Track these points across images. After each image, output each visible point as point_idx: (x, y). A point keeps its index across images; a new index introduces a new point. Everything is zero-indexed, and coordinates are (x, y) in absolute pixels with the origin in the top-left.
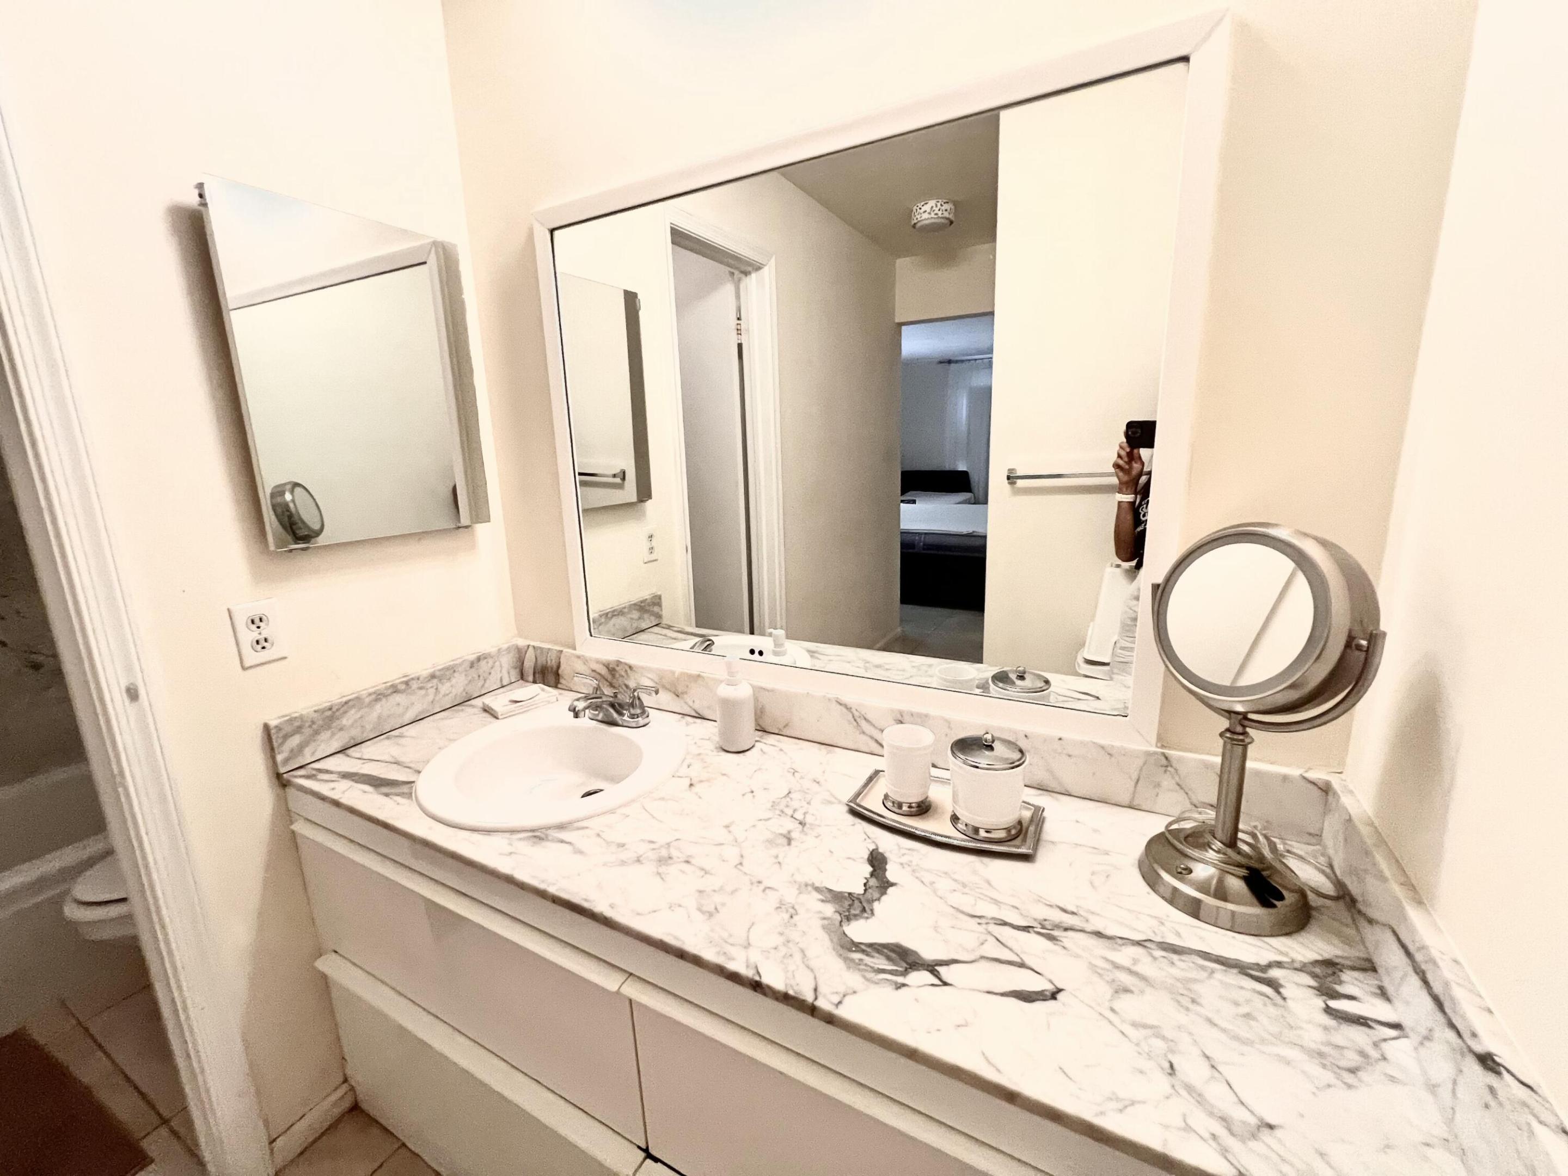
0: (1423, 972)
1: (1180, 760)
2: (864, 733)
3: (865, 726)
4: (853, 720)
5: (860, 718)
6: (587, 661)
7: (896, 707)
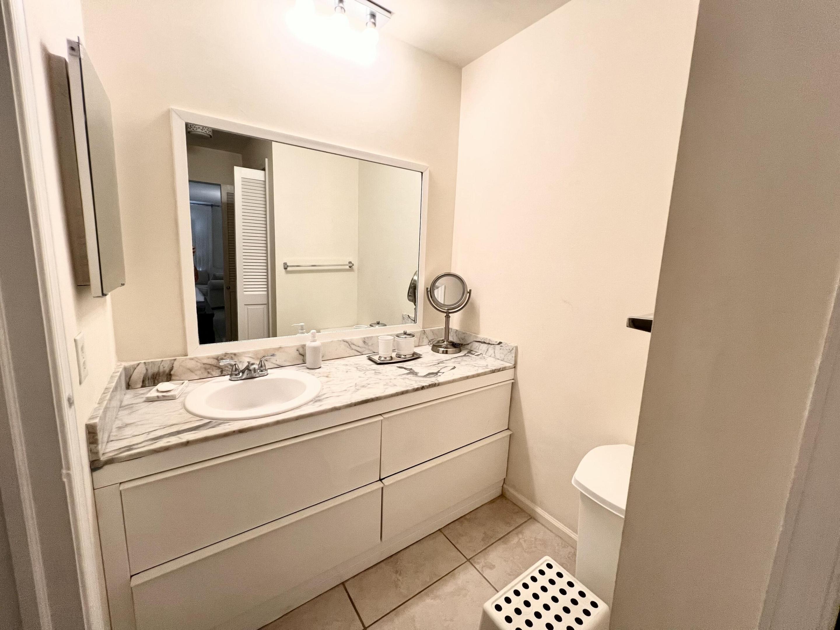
0: (484, 342)
1: (427, 330)
2: (353, 349)
3: (353, 347)
4: (349, 346)
5: (351, 344)
6: (199, 360)
7: (363, 337)
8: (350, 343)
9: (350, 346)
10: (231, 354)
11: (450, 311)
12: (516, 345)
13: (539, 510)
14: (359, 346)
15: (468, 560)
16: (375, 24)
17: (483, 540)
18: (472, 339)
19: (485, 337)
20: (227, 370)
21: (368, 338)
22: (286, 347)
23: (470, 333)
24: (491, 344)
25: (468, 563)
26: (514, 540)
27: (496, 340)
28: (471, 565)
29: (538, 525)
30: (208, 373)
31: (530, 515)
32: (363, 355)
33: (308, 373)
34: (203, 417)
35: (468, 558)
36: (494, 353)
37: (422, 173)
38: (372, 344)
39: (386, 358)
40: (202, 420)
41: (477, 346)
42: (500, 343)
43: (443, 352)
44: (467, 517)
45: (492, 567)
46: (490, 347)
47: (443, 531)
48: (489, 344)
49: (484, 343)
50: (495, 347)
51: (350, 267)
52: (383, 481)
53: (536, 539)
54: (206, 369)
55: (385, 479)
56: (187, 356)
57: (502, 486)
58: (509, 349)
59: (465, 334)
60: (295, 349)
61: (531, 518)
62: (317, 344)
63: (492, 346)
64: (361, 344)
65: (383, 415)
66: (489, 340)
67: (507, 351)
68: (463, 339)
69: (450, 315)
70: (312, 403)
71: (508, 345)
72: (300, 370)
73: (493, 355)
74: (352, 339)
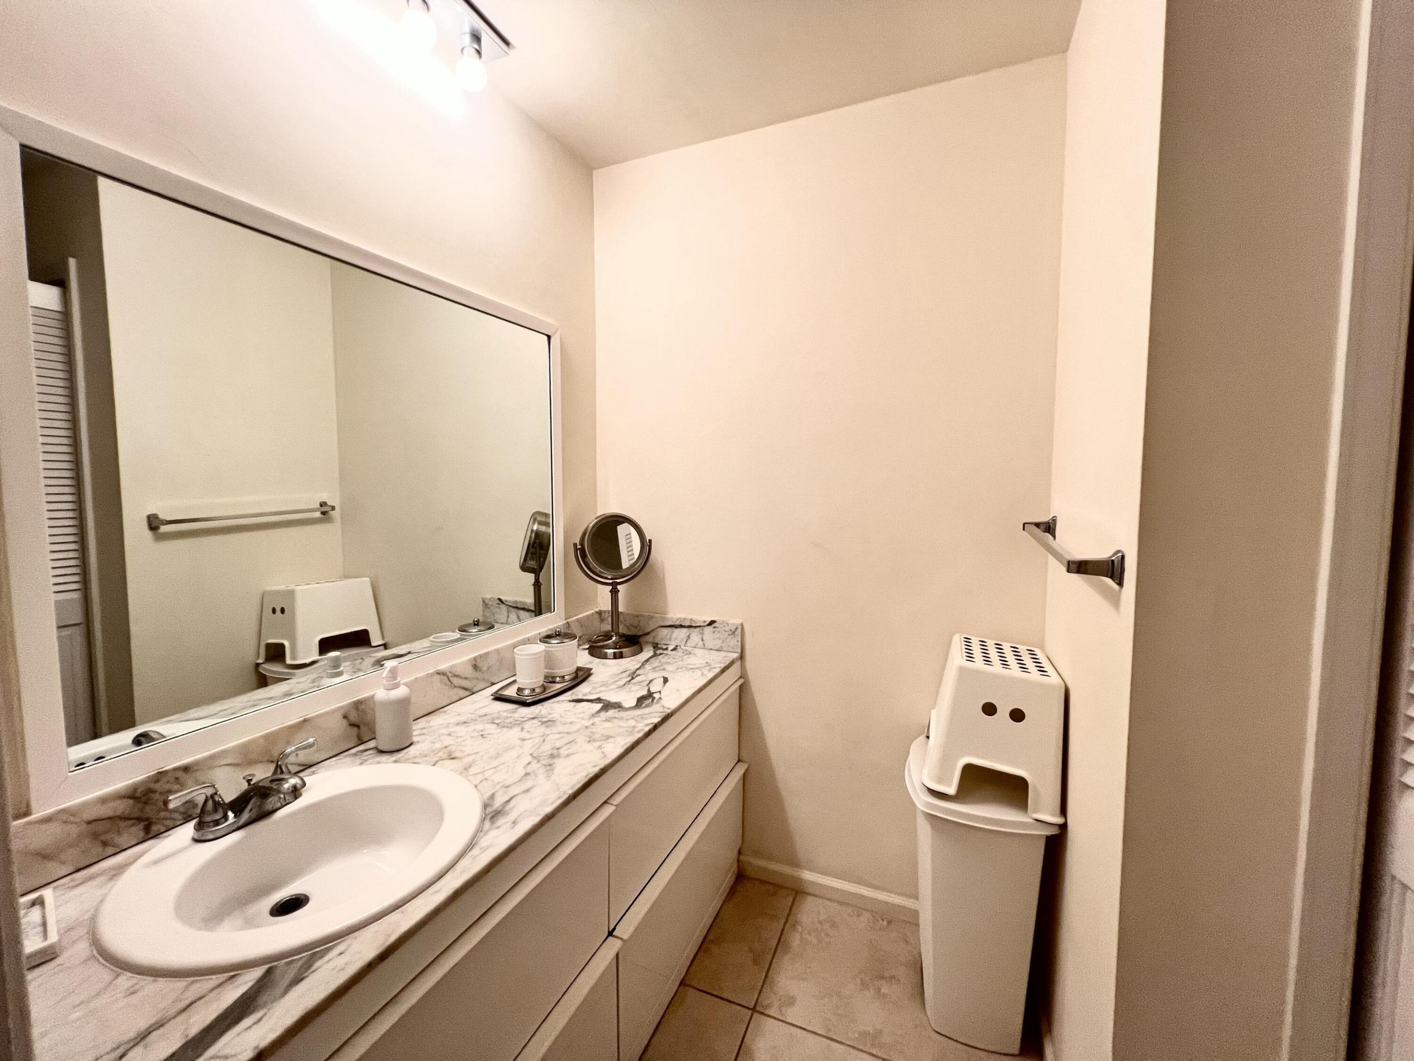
1: (572, 621)
2: (455, 687)
3: (456, 681)
4: (448, 682)
5: (452, 677)
6: (73, 815)
7: (472, 656)
8: (450, 675)
9: (449, 680)
10: (175, 769)
11: (618, 581)
12: (740, 621)
13: (808, 876)
14: (466, 678)
15: (754, 1010)
16: (479, 52)
17: (755, 962)
18: (652, 625)
19: (683, 616)
20: (165, 819)
21: (481, 656)
22: (318, 716)
23: (651, 614)
24: (695, 627)
25: (756, 1015)
26: (795, 940)
27: (704, 619)
28: (763, 1017)
29: (810, 898)
30: (105, 844)
31: (793, 890)
32: (473, 693)
33: (396, 762)
34: (234, 970)
35: (751, 1005)
36: (703, 640)
37: (549, 337)
38: (489, 668)
39: (534, 690)
40: (233, 976)
41: (667, 635)
42: (712, 623)
43: (616, 656)
44: (711, 937)
45: (791, 1001)
46: (693, 631)
47: (688, 983)
48: (690, 627)
49: (681, 626)
50: (703, 630)
51: (323, 513)
52: (615, 933)
53: (820, 923)
54: (95, 836)
55: (617, 927)
56: (27, 813)
57: (738, 861)
58: (731, 630)
59: (640, 618)
60: (339, 716)
61: (797, 893)
62: (401, 692)
63: (698, 629)
64: (469, 672)
65: (609, 801)
66: (691, 620)
67: (727, 633)
68: (636, 627)
69: (619, 587)
70: (487, 824)
71: (727, 623)
72: (368, 762)
73: (701, 644)
74: (452, 666)
